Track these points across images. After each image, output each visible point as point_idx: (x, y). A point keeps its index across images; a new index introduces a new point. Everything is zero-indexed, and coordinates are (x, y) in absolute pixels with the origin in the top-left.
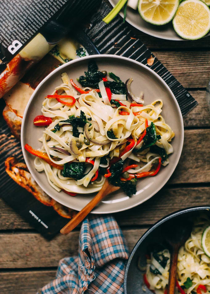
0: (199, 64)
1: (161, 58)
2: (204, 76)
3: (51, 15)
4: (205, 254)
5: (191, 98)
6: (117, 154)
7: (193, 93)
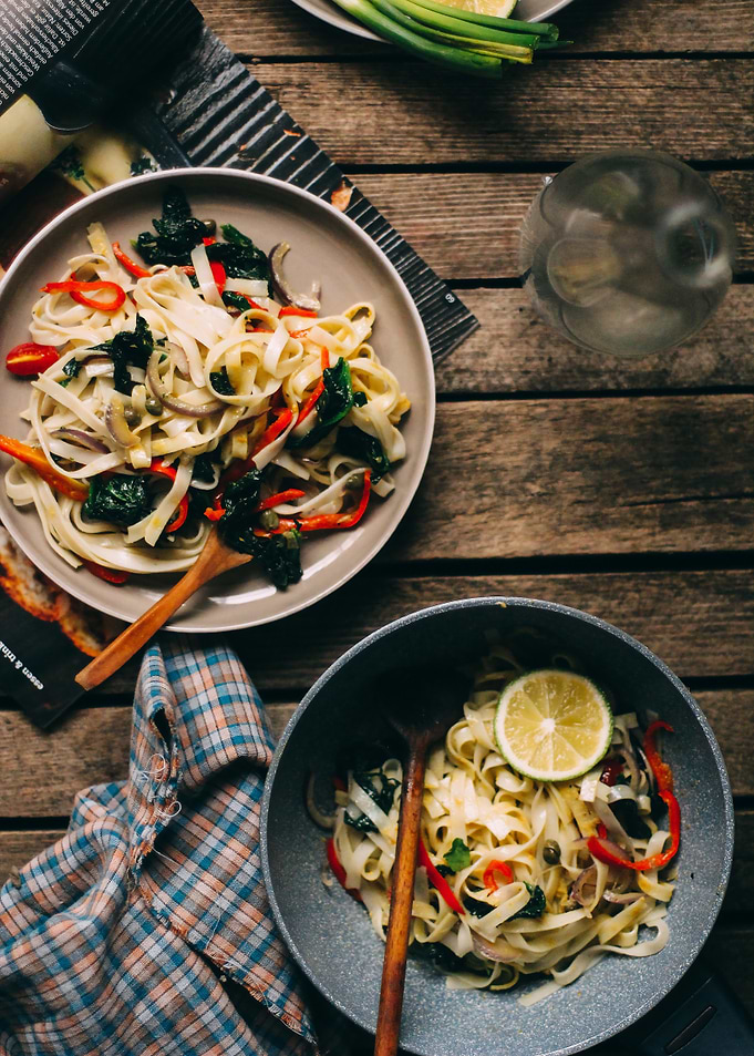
0: (479, 209)
1: (373, 192)
2: (496, 244)
3: (59, 46)
4: (509, 768)
5: (459, 308)
6: (239, 447)
7: (464, 294)
